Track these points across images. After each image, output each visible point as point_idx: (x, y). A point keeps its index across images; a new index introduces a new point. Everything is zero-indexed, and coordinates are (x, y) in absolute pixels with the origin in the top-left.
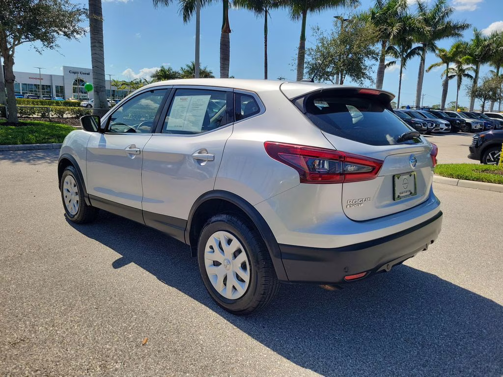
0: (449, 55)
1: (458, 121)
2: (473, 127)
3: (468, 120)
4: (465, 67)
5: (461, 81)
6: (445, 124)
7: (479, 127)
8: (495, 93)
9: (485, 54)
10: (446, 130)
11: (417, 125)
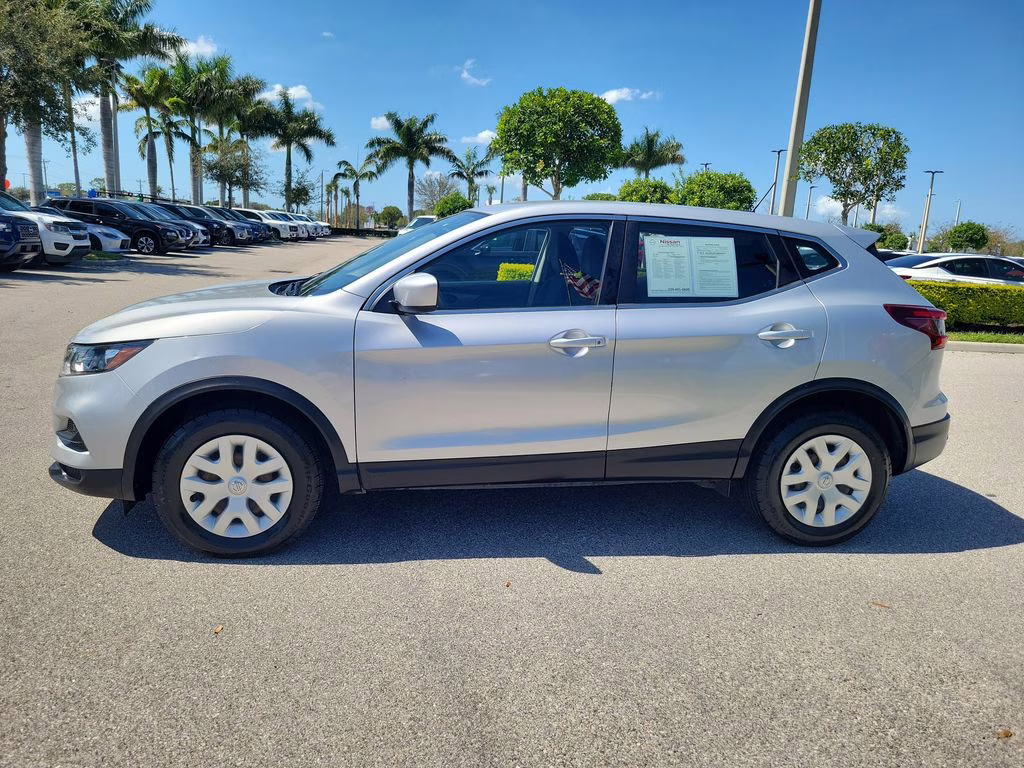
0: (149, 92)
1: (215, 226)
2: (238, 236)
3: (229, 224)
4: (175, 119)
5: (172, 145)
6: (202, 231)
7: (246, 235)
8: (245, 174)
9: (204, 98)
10: (204, 242)
11: (168, 234)
